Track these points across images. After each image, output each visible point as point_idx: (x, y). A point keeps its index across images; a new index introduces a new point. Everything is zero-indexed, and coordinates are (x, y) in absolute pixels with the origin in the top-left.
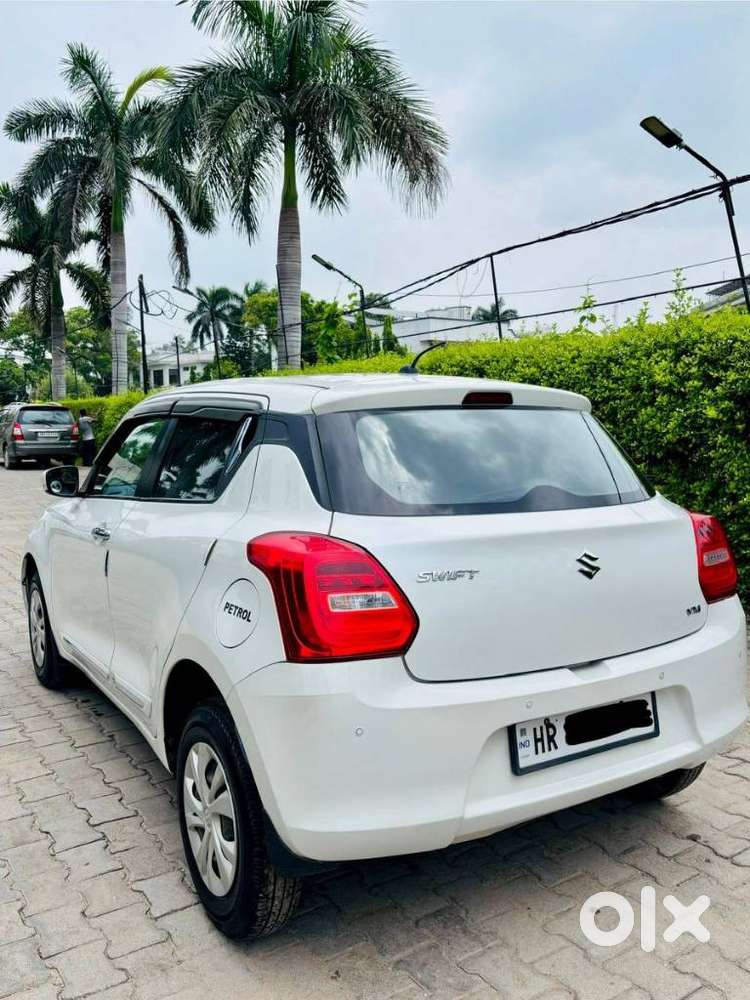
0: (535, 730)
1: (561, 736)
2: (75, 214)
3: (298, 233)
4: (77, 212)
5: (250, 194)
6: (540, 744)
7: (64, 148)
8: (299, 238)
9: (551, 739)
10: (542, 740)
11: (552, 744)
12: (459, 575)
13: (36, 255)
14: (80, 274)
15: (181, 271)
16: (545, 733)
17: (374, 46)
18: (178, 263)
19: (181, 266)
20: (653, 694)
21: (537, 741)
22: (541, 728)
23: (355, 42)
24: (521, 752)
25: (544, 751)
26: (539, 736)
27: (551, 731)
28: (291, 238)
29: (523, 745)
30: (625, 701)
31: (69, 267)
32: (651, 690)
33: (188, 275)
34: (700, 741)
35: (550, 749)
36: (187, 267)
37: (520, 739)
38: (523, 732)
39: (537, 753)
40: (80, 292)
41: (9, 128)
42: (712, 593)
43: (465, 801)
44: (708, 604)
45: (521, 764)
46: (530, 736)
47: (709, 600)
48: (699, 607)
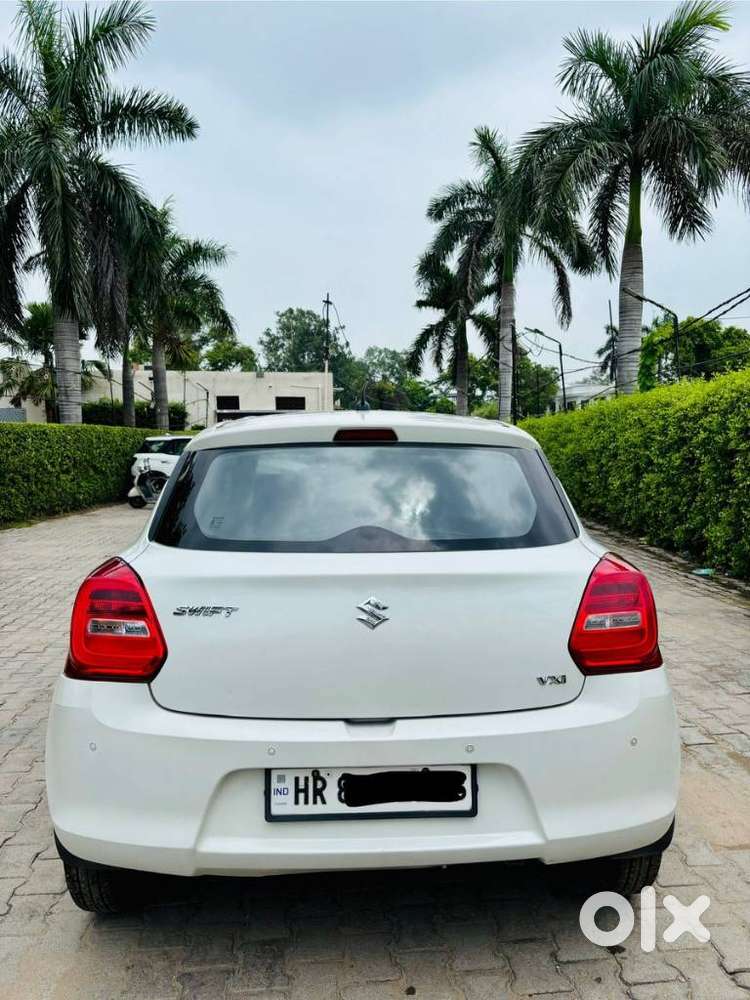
0: (297, 779)
1: (332, 791)
2: (470, 272)
3: (641, 268)
4: (474, 272)
5: (608, 234)
6: (302, 796)
7: (464, 217)
8: (642, 273)
9: (318, 793)
10: (306, 791)
11: (319, 798)
12: (216, 610)
13: (446, 308)
14: (481, 321)
15: (563, 312)
16: (312, 785)
17: (732, 71)
18: (561, 305)
19: (564, 308)
20: (474, 768)
21: (297, 791)
22: (307, 779)
23: (711, 70)
24: (275, 799)
25: (306, 802)
26: (302, 785)
27: (320, 784)
28: (633, 273)
29: (279, 792)
30: (432, 769)
31: (473, 317)
32: (473, 762)
33: (570, 315)
34: (544, 835)
35: (315, 802)
36: (569, 308)
37: (275, 785)
38: (281, 779)
39: (297, 802)
40: (483, 337)
41: (430, 214)
42: (589, 664)
43: (201, 834)
44: (585, 675)
45: (275, 810)
46: (290, 784)
47: (587, 671)
48: (564, 677)
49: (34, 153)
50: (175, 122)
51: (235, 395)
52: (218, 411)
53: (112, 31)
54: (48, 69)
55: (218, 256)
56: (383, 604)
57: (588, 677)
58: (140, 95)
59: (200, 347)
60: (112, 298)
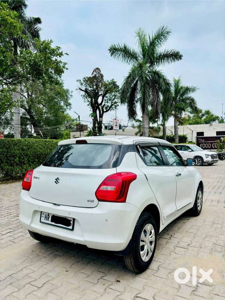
1: (50, 219)
9: (48, 218)
10: (46, 217)
11: (48, 220)
20: (74, 219)
21: (45, 217)
22: (47, 215)
24: (42, 218)
25: (46, 220)
26: (46, 216)
27: (49, 217)
29: (43, 217)
34: (84, 239)
37: (42, 215)
38: (43, 214)
39: (45, 220)
42: (100, 198)
43: (32, 222)
44: (99, 201)
45: (42, 220)
46: (44, 215)
47: (99, 200)
48: (93, 201)
49: (138, 73)
50: (176, 56)
51: (203, 131)
52: (198, 137)
53: (161, 36)
54: (143, 50)
55: (194, 90)
56: (59, 179)
57: (99, 202)
58: (166, 51)
59: (202, 117)
60: (157, 107)
